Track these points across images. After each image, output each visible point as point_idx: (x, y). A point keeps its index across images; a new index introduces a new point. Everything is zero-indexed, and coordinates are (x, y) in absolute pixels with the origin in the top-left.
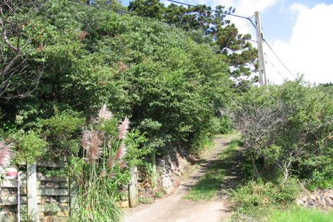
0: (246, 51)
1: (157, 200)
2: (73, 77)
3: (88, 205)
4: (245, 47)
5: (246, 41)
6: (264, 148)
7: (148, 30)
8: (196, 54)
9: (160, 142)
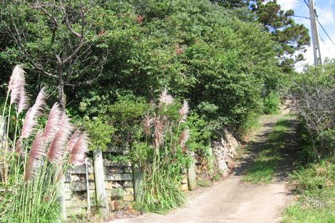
0: (289, 28)
1: (215, 183)
2: (134, 62)
3: (152, 190)
4: (287, 24)
5: (288, 17)
6: (327, 129)
7: (194, 10)
8: (246, 33)
9: (216, 125)
